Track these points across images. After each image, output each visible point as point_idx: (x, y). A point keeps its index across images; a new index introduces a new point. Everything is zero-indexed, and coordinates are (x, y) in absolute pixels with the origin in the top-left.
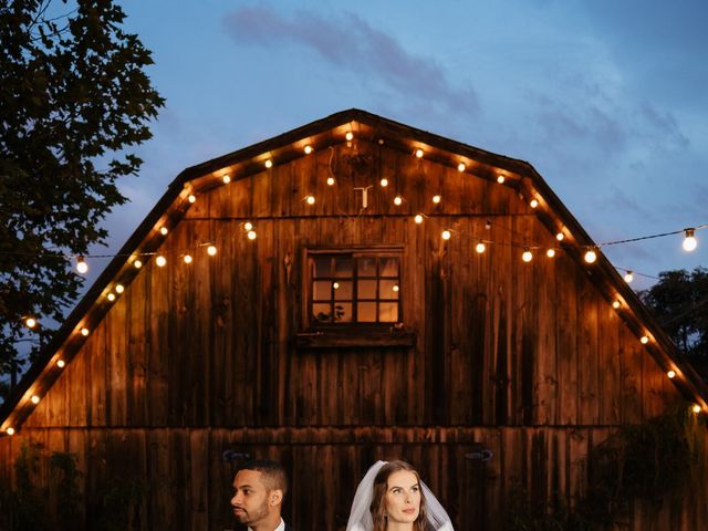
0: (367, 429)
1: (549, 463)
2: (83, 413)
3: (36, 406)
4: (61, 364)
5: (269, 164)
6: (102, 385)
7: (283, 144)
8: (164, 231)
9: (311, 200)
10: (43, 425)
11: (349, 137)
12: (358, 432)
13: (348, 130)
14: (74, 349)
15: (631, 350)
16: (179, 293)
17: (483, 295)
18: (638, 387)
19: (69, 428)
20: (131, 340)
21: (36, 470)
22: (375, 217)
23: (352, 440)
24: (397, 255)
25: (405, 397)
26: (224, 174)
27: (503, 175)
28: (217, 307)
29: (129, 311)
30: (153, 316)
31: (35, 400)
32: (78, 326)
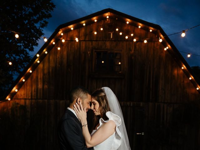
1: (162, 113)
2: (30, 95)
3: (16, 92)
4: (24, 80)
5: (84, 25)
6: (36, 87)
7: (88, 18)
8: (54, 43)
9: (96, 33)
10: (19, 98)
11: (108, 17)
13: (107, 15)
14: (28, 76)
15: (186, 82)
16: (58, 61)
17: (144, 64)
18: (188, 92)
19: (26, 99)
20: (44, 74)
21: (16, 111)
22: (114, 41)
24: (120, 52)
26: (71, 27)
27: (152, 29)
28: (69, 65)
29: (44, 66)
30: (50, 68)
31: (16, 90)
32: (29, 70)
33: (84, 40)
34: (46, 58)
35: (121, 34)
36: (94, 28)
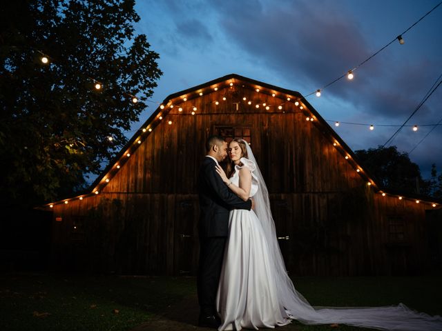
1: (312, 208)
2: (126, 187)
3: (107, 183)
4: (118, 167)
5: (201, 94)
6: (134, 177)
7: (206, 86)
8: (161, 118)
9: (217, 103)
10: (110, 191)
11: (231, 85)
13: (231, 82)
14: (124, 161)
15: (342, 163)
16: (165, 142)
17: (283, 142)
19: (120, 193)
20: (146, 159)
21: (106, 209)
22: (241, 114)
24: (250, 127)
26: (184, 97)
27: (289, 97)
28: (180, 147)
29: (146, 148)
30: (155, 150)
31: (107, 181)
32: (126, 152)
33: (201, 114)
34: (150, 138)
35: (250, 103)
36: (214, 98)
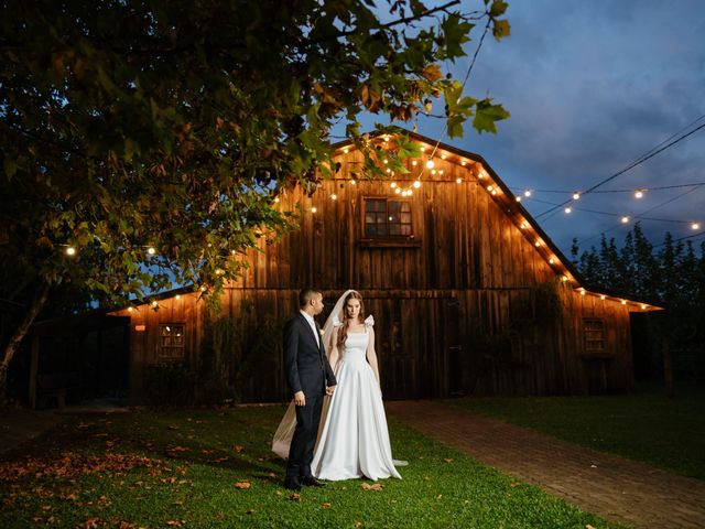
0: (397, 291)
1: (490, 308)
6: (253, 267)
11: (387, 140)
12: (392, 292)
17: (453, 222)
18: (532, 268)
22: (398, 181)
23: (389, 296)
24: (409, 200)
25: (416, 274)
27: (465, 161)
28: (316, 225)
